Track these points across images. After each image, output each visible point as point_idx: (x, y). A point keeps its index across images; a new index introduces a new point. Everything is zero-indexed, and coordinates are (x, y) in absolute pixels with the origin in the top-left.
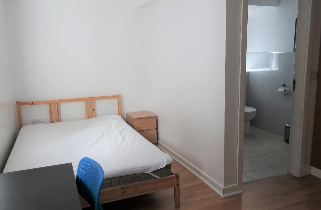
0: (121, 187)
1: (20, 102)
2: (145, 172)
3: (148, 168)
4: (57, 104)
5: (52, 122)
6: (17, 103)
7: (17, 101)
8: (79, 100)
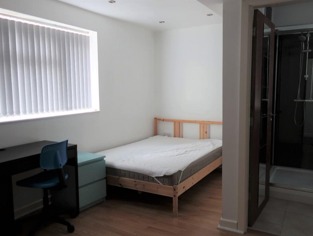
0: (134, 180)
1: (157, 118)
2: (151, 175)
3: (153, 173)
4: (179, 123)
5: (175, 137)
6: (155, 118)
7: (156, 117)
8: (195, 122)
